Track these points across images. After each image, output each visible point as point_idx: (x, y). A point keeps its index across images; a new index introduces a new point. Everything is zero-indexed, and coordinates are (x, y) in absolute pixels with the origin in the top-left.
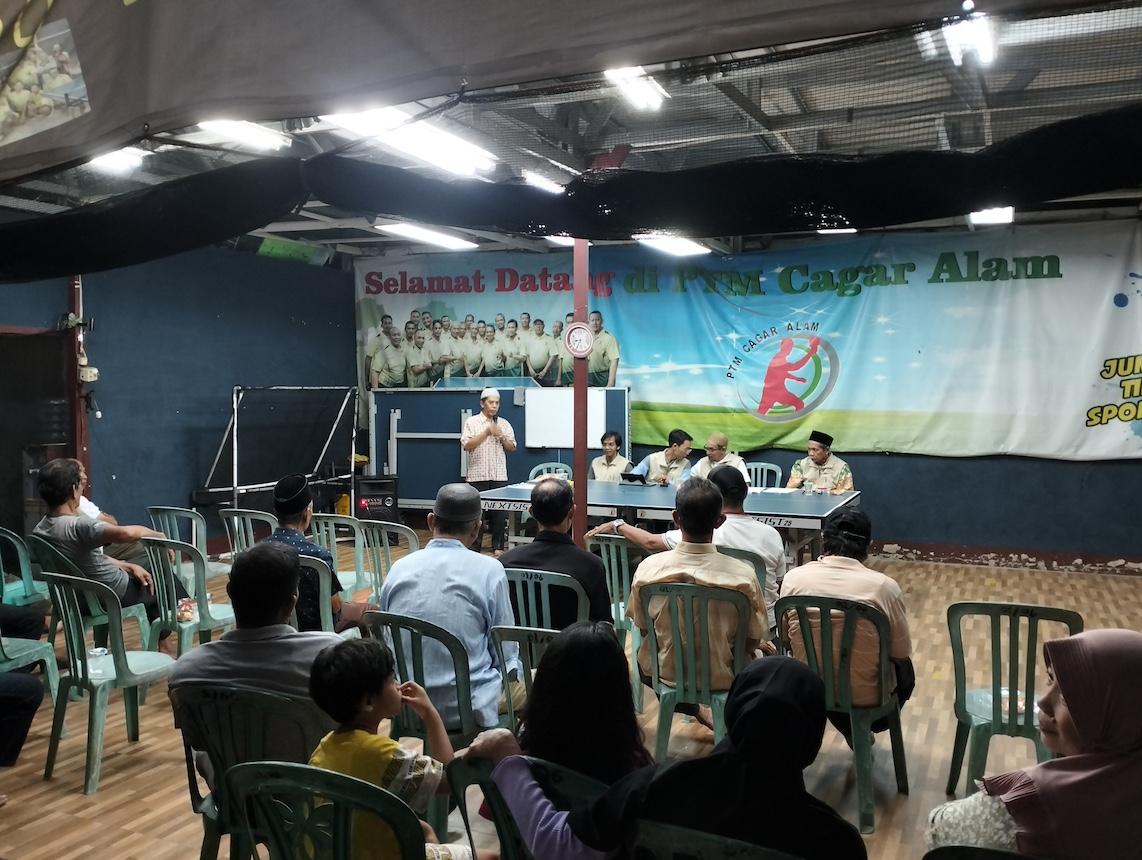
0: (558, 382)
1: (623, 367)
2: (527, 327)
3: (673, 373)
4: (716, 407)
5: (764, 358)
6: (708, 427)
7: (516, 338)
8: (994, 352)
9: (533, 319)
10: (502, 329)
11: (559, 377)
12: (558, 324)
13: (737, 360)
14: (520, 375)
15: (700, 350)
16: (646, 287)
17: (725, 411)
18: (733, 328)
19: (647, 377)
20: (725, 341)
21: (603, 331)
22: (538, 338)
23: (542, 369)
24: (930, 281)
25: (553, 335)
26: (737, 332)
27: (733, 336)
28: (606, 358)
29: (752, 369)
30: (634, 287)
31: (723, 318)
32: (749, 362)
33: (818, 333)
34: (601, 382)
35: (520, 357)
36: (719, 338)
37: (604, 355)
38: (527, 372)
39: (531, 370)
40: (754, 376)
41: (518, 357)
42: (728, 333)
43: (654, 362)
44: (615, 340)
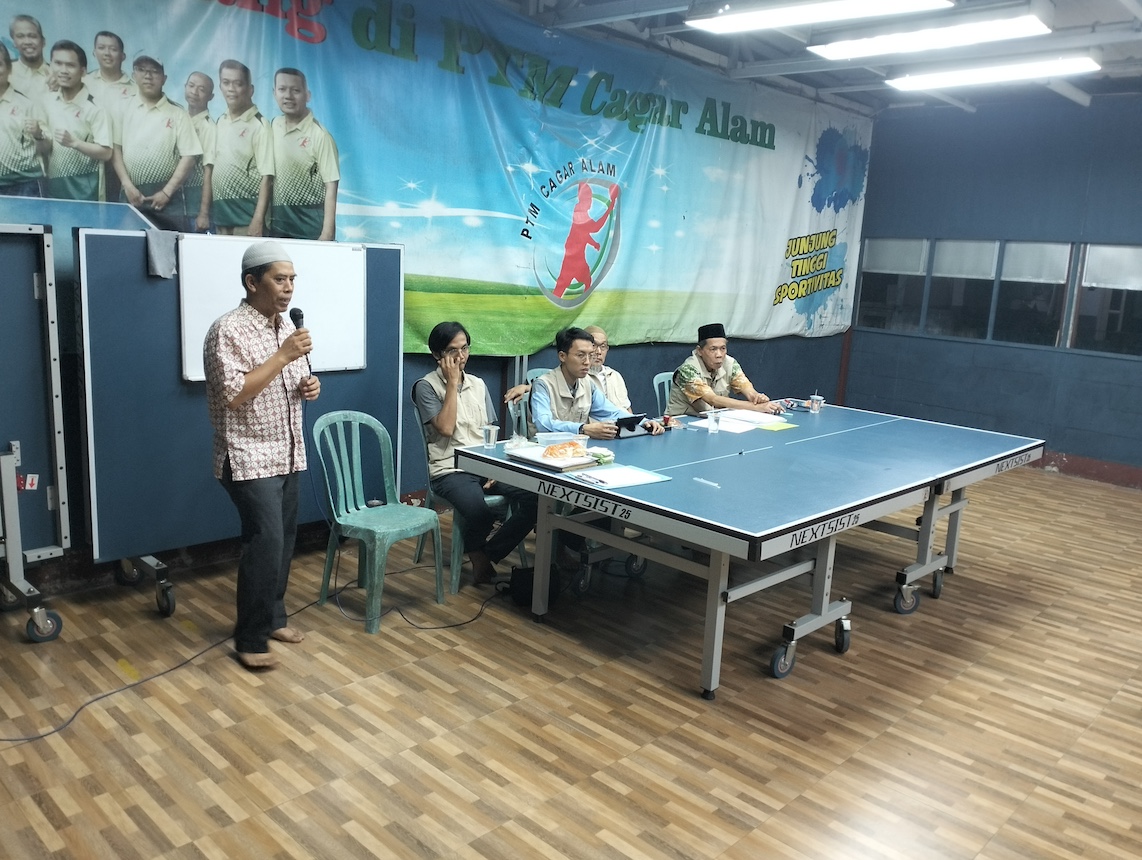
0: (202, 221)
1: (347, 200)
2: (114, 72)
3: (439, 221)
4: (503, 285)
5: (565, 209)
6: (490, 318)
7: (82, 95)
8: (731, 224)
9: (131, 52)
10: (34, 62)
11: (204, 208)
12: (198, 81)
13: (534, 209)
14: (95, 196)
15: (481, 185)
16: (395, 43)
17: (514, 291)
18: (530, 152)
19: (396, 225)
20: (519, 172)
21: (308, 120)
22: (147, 106)
23: (158, 186)
24: (697, 131)
25: (186, 105)
26: (536, 162)
27: (529, 168)
28: (316, 178)
29: (551, 226)
30: (372, 37)
31: (519, 136)
32: (551, 215)
33: (617, 180)
34: (305, 228)
35: (94, 148)
36: (510, 169)
37: (314, 170)
38: (114, 191)
39: (127, 184)
40: (554, 237)
41: (87, 146)
42: (522, 161)
43: (406, 198)
44: (329, 139)
